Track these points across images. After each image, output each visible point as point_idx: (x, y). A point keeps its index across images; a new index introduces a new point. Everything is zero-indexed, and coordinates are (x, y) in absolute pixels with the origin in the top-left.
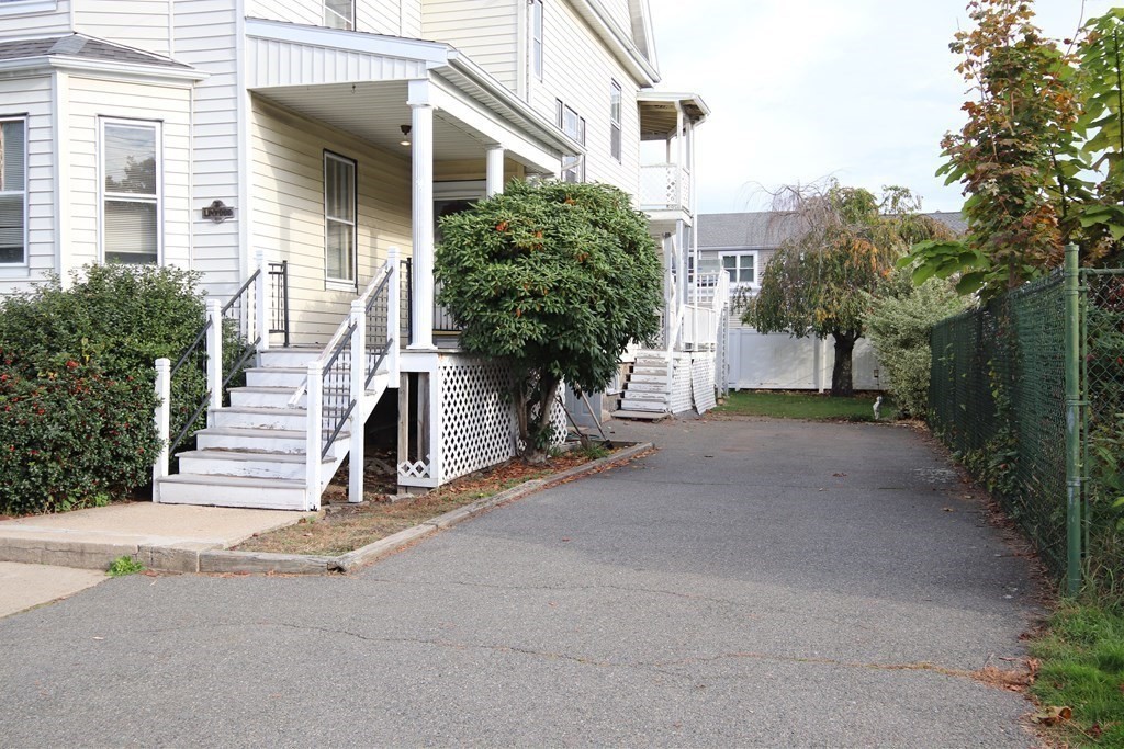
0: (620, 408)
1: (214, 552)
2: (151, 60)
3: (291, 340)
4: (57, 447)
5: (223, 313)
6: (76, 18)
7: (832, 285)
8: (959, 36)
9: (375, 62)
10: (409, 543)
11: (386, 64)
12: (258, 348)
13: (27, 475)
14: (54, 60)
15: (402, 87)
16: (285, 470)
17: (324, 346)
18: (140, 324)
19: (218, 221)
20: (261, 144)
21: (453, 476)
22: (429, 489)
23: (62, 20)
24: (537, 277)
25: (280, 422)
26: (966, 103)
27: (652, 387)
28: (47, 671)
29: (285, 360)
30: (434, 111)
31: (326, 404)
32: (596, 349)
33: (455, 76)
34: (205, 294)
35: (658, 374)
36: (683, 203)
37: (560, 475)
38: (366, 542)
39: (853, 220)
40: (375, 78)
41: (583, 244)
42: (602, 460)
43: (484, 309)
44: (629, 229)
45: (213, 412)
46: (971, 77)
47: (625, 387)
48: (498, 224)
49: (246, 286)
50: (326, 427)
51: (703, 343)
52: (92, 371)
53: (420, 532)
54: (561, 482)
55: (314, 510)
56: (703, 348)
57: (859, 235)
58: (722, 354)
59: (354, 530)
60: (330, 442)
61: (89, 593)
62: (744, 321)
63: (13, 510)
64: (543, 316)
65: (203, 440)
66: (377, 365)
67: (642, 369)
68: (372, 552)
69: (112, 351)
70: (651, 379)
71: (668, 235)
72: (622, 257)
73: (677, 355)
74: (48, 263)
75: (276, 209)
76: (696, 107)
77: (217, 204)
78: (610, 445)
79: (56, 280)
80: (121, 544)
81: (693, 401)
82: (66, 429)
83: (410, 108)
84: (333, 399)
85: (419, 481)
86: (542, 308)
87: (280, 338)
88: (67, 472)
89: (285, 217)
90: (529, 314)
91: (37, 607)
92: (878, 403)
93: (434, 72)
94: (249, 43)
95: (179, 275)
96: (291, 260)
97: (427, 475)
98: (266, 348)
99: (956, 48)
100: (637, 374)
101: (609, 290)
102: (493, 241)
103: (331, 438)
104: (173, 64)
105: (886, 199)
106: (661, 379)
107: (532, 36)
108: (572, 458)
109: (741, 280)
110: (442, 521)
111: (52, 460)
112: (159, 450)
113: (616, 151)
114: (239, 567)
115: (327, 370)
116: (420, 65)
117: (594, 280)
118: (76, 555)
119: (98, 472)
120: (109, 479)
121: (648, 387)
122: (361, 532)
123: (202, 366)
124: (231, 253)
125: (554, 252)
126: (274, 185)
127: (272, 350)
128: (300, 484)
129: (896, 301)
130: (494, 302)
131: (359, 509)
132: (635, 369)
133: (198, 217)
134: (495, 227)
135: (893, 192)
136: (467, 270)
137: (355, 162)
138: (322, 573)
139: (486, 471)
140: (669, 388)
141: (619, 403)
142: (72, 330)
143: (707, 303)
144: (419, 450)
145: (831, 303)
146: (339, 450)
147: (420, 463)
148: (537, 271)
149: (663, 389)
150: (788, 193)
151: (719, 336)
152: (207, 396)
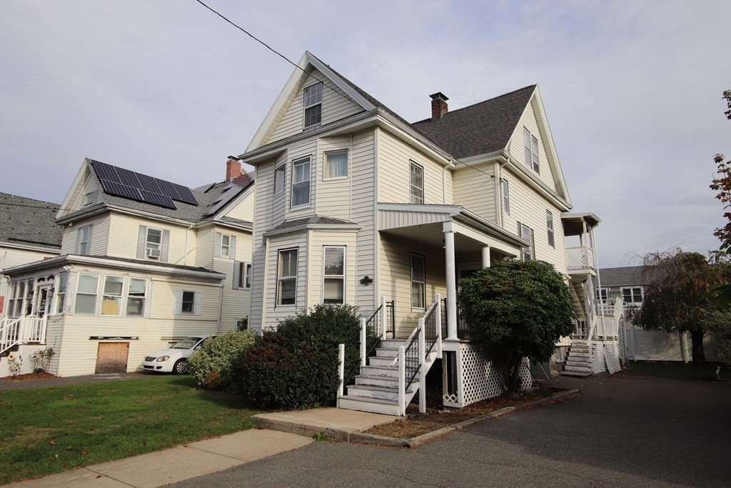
0: (564, 370)
1: (356, 433)
2: (343, 223)
3: (396, 334)
4: (300, 382)
5: (367, 324)
6: (317, 209)
7: (684, 304)
8: (714, 181)
9: (429, 216)
10: (442, 435)
11: (433, 216)
12: (382, 339)
13: (288, 393)
14: (308, 226)
15: (441, 224)
16: (390, 396)
17: (407, 338)
18: (334, 329)
19: (366, 285)
20: (384, 252)
21: (470, 402)
22: (458, 408)
23: (312, 210)
24: (505, 306)
25: (389, 373)
26: (726, 213)
27: (581, 359)
28: (282, 482)
29: (391, 345)
30: (455, 234)
31: (407, 365)
32: (539, 340)
33: (464, 219)
34: (360, 315)
35: (584, 352)
36: (591, 265)
37: (525, 405)
38: (423, 433)
39: (693, 269)
40: (429, 222)
41: (528, 290)
42: (549, 398)
43: (481, 321)
44: (553, 281)
45: (362, 367)
46: (726, 201)
47: (566, 359)
48: (486, 282)
49: (377, 312)
50: (407, 376)
51: (610, 336)
52: (314, 350)
53: (448, 430)
54: (525, 408)
55: (402, 416)
56: (610, 338)
57: (697, 277)
58: (622, 342)
59: (418, 427)
60: (410, 383)
61: (306, 448)
62: (634, 324)
63: (283, 408)
64: (509, 325)
65: (358, 381)
66: (431, 348)
67: (575, 349)
68: (423, 439)
69: (322, 341)
70: (581, 355)
71: (585, 281)
72: (551, 295)
73: (594, 342)
74: (303, 304)
75: (390, 278)
76: (592, 219)
77: (366, 277)
78: (556, 390)
79: (305, 311)
80: (320, 426)
81: (606, 366)
82: (303, 374)
83: (444, 234)
84: (410, 363)
85: (453, 404)
86: (509, 321)
87: (391, 334)
88: (303, 393)
89: (394, 282)
90: (503, 324)
91: (285, 452)
92: (718, 370)
93: (453, 217)
94: (378, 213)
95: (350, 308)
96: (397, 299)
97: (457, 402)
98: (385, 339)
99: (714, 187)
100: (572, 352)
101: (543, 311)
102: (483, 290)
103: (410, 381)
104: (351, 223)
105: (712, 257)
106: (586, 355)
107: (503, 196)
108: (533, 396)
109: (635, 301)
110: (459, 426)
111: (298, 387)
112: (340, 384)
113: (551, 242)
114: (366, 441)
115: (407, 350)
116: (448, 215)
117: (535, 307)
118: (303, 430)
119: (316, 393)
120: (320, 397)
121: (579, 359)
122: (421, 428)
123: (358, 347)
124: (371, 298)
125: (513, 294)
126: (389, 268)
127: (388, 340)
128: (396, 403)
129: (721, 314)
130: (486, 318)
131: (423, 417)
132: (572, 349)
133: (359, 283)
134: (485, 283)
135: (715, 254)
136: (472, 304)
137: (424, 256)
138: (400, 447)
139: (488, 401)
140: (591, 360)
141: (563, 367)
142: (308, 332)
143: (610, 315)
144: (453, 389)
145: (685, 314)
146: (414, 387)
147: (453, 395)
148: (505, 303)
149: (587, 360)
150: (651, 258)
151: (619, 332)
152: (360, 360)
